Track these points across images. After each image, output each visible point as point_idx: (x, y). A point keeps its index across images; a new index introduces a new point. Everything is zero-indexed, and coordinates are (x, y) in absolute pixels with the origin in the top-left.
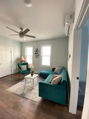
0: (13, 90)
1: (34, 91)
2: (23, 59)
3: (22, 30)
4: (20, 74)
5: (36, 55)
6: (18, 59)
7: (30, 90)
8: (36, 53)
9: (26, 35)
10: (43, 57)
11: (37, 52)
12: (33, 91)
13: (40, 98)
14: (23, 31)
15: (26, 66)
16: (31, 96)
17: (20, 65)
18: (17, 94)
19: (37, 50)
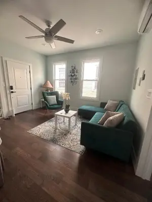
0: (37, 132)
1: (71, 135)
2: (50, 86)
3: (49, 26)
4: (45, 110)
5: (71, 79)
6: (41, 86)
7: (65, 135)
8: (71, 76)
9: (56, 37)
10: (84, 82)
11: (73, 73)
12: (69, 136)
13: (82, 147)
14: (51, 28)
15: (55, 97)
16: (67, 143)
17: (46, 94)
18: (45, 138)
19: (73, 70)
